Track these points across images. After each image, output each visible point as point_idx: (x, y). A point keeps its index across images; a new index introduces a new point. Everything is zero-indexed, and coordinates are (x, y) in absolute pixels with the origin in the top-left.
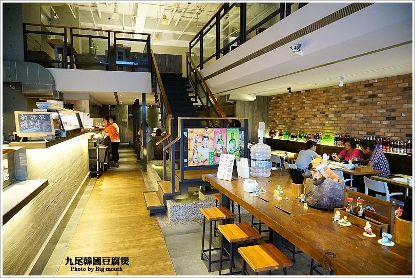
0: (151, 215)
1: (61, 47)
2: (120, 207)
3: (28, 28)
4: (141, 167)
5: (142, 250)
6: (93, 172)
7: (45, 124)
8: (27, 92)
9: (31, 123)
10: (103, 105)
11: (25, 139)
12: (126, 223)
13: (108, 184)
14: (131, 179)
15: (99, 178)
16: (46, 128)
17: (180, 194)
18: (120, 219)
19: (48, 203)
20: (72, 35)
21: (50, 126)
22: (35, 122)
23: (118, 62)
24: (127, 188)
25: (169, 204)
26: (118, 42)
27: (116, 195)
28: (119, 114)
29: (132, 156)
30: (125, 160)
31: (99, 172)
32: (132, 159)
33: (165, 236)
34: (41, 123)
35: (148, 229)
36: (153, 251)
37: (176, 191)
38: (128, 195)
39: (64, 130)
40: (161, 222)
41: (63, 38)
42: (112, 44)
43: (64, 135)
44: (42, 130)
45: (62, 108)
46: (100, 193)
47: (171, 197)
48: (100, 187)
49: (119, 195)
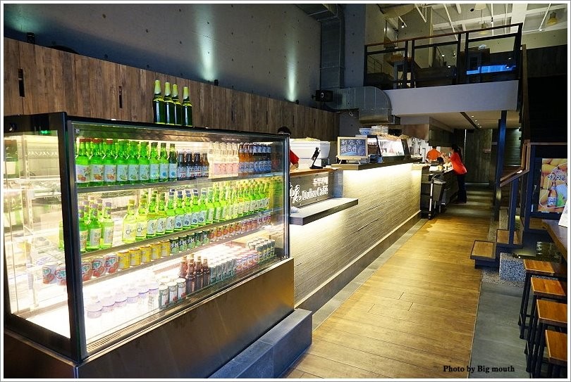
0: (477, 267)
1: (401, 64)
2: (442, 252)
3: (370, 50)
4: (493, 214)
5: (447, 295)
6: (425, 212)
7: (360, 149)
8: (363, 119)
9: (349, 147)
10: (456, 130)
11: (344, 162)
12: (441, 268)
13: (438, 228)
14: (471, 226)
15: (430, 219)
16: (361, 152)
17: (521, 247)
18: (437, 263)
19: (360, 225)
20: (414, 48)
21: (364, 150)
22: (352, 146)
23: (468, 73)
24: (461, 235)
25: (503, 257)
26: (471, 45)
27: (444, 240)
28: (478, 141)
29: (488, 200)
30: (475, 204)
31: (432, 212)
32: (485, 204)
33: (482, 291)
34: (358, 148)
35: (465, 279)
36: (459, 299)
37: (515, 242)
38: (458, 242)
39: (381, 156)
40: (487, 278)
41: (402, 53)
42: (463, 49)
43: (381, 161)
44: (357, 154)
45: (386, 134)
46: (425, 235)
47: (508, 248)
48: (428, 229)
49: (447, 240)
